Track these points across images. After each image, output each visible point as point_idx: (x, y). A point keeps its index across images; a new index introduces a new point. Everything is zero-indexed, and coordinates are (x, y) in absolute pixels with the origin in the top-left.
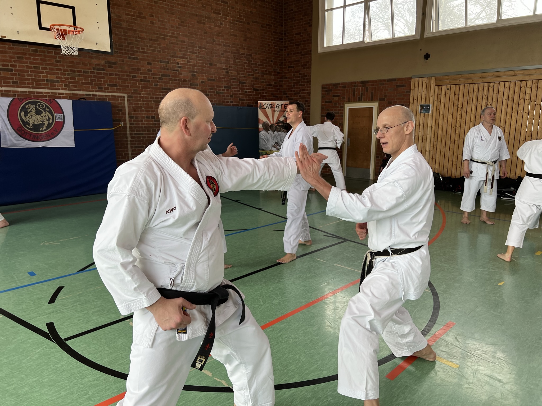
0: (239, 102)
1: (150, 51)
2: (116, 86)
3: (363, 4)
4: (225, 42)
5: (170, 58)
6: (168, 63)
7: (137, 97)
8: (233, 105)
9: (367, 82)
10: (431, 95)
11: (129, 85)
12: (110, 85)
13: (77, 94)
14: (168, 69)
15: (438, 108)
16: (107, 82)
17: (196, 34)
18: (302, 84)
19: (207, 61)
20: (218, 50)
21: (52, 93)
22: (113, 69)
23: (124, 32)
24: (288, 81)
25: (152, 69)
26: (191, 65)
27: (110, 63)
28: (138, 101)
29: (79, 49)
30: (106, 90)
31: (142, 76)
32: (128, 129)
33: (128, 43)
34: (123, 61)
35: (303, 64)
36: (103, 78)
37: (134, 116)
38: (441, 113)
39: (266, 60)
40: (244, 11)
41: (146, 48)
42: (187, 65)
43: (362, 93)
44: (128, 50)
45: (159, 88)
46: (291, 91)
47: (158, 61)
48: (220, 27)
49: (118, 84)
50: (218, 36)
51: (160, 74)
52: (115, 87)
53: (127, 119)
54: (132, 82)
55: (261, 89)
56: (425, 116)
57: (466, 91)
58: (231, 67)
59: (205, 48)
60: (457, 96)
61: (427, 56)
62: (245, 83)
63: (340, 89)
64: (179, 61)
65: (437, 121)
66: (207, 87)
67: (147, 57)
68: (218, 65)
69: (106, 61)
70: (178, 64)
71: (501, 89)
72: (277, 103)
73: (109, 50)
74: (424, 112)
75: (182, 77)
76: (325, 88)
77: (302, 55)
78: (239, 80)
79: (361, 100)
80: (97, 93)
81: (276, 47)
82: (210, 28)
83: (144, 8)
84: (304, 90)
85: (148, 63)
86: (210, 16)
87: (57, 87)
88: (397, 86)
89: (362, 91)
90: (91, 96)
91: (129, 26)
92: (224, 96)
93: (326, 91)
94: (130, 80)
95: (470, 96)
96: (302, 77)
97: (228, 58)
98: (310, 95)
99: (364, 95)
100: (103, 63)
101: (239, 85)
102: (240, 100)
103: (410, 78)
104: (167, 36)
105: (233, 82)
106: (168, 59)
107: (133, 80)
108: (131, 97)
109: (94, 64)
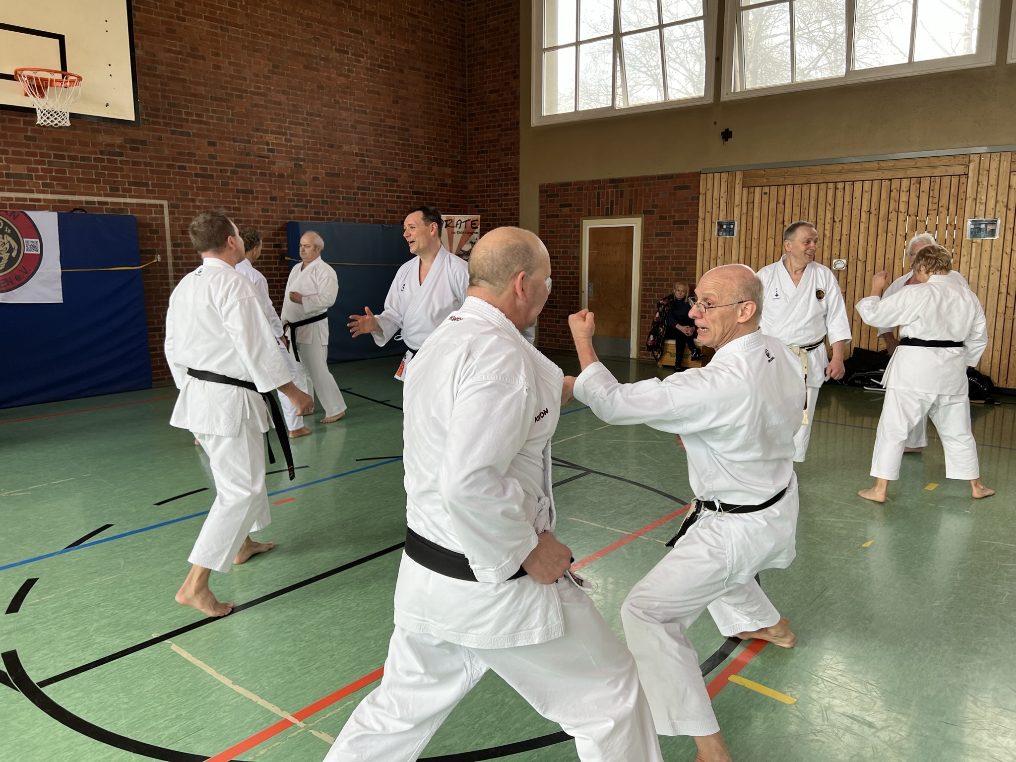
0: (385, 217)
1: (213, 120)
2: (147, 185)
3: (611, 41)
4: (358, 105)
5: (252, 133)
6: (249, 142)
7: (189, 207)
8: (375, 222)
9: (621, 180)
10: (737, 203)
11: (173, 183)
12: (134, 184)
13: (67, 201)
14: (248, 154)
15: (749, 226)
16: (128, 177)
17: (301, 90)
18: (503, 183)
19: (324, 139)
20: (344, 120)
21: (18, 199)
22: (140, 152)
23: (162, 84)
24: (478, 177)
25: (218, 155)
26: (293, 147)
27: (134, 141)
28: (189, 213)
29: (72, 116)
30: (126, 193)
31: (198, 166)
32: (170, 267)
33: (170, 104)
34: (160, 139)
35: (503, 146)
36: (121, 170)
37: (183, 242)
38: (755, 236)
39: (435, 139)
40: (394, 48)
41: (204, 114)
42: (286, 146)
43: (612, 201)
44: (170, 118)
45: (232, 191)
46: (483, 196)
47: (228, 139)
48: (347, 76)
49: (150, 182)
50: (345, 92)
51: (232, 163)
52: (145, 189)
53: (169, 248)
54: (178, 177)
55: (427, 191)
56: (727, 242)
57: (797, 196)
58: (371, 152)
59: (319, 116)
60: (781, 206)
61: (727, 135)
62: (396, 181)
63: (573, 192)
64: (270, 138)
65: (748, 251)
66: (325, 188)
67: (208, 130)
68: (346, 148)
69: (127, 137)
70: (268, 144)
71: (857, 194)
72: (457, 218)
73: (132, 118)
74: (724, 234)
75: (275, 169)
76: (546, 191)
77: (502, 130)
78: (386, 174)
79: (612, 214)
80: (109, 200)
81: (454, 114)
82: (329, 78)
83: (201, 39)
84: (506, 195)
85: (208, 142)
86: (329, 56)
87: (27, 188)
88: (676, 188)
89: (612, 197)
90: (97, 205)
91: (172, 72)
92: (357, 204)
93: (548, 196)
94: (174, 173)
95: (803, 206)
96: (503, 170)
97: (364, 134)
98: (518, 204)
99: (617, 204)
100: (120, 141)
101: (386, 185)
102: (388, 211)
103: (699, 174)
104: (246, 92)
105: (374, 179)
106: (248, 135)
107: (179, 174)
108: (177, 206)
109: (102, 144)
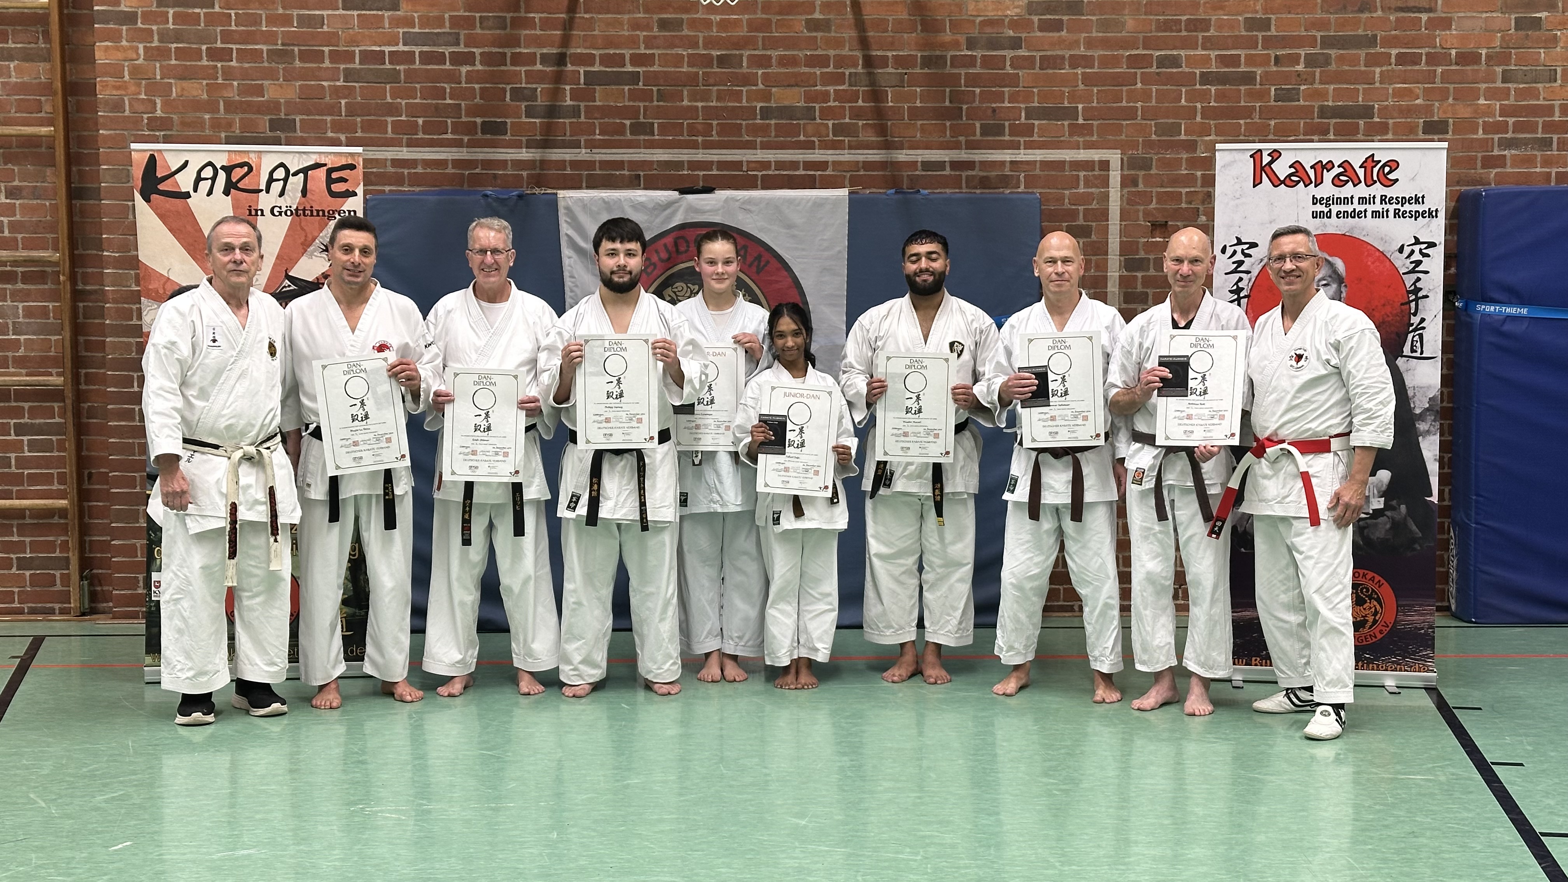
2: (1072, 113)
7: (1175, 164)
11: (1139, 104)
12: (1042, 113)
16: (1028, 97)
22: (1064, 33)
25: (1273, 17)
27: (1050, 7)
28: (1176, 181)
30: (1020, 136)
31: (1213, 54)
36: (1013, 81)
37: (1150, 256)
45: (1306, 112)
49: (1080, 106)
51: (1314, 37)
52: (1066, 123)
53: (1114, 272)
54: (1154, 88)
75: (1451, 39)
80: (977, 156)
87: (802, 138)
90: (947, 172)
94: (1146, 79)
107: (1159, 79)
108: (1146, 165)
109: (974, 21)
